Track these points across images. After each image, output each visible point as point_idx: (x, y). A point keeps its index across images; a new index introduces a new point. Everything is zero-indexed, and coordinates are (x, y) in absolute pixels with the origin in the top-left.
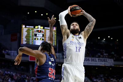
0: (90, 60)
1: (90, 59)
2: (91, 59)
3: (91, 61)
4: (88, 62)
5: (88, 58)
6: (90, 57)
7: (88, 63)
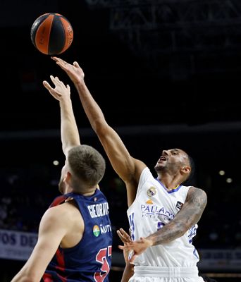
0: (18, 238)
1: (18, 235)
2: (22, 237)
3: (22, 244)
4: (9, 246)
5: (9, 233)
6: (20, 230)
7: (9, 251)
